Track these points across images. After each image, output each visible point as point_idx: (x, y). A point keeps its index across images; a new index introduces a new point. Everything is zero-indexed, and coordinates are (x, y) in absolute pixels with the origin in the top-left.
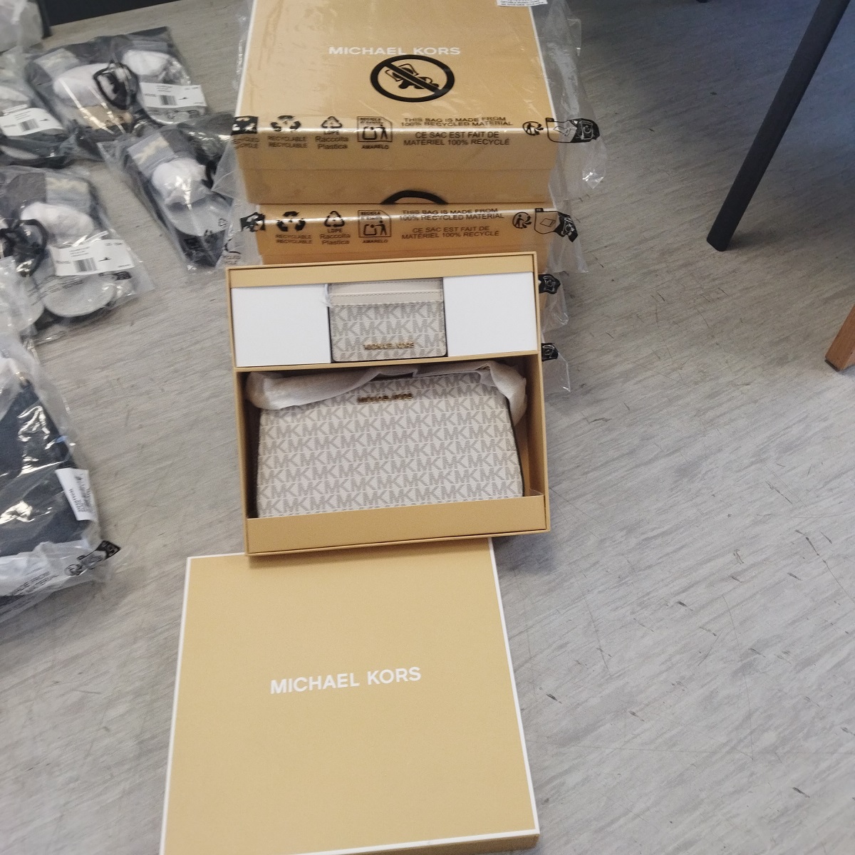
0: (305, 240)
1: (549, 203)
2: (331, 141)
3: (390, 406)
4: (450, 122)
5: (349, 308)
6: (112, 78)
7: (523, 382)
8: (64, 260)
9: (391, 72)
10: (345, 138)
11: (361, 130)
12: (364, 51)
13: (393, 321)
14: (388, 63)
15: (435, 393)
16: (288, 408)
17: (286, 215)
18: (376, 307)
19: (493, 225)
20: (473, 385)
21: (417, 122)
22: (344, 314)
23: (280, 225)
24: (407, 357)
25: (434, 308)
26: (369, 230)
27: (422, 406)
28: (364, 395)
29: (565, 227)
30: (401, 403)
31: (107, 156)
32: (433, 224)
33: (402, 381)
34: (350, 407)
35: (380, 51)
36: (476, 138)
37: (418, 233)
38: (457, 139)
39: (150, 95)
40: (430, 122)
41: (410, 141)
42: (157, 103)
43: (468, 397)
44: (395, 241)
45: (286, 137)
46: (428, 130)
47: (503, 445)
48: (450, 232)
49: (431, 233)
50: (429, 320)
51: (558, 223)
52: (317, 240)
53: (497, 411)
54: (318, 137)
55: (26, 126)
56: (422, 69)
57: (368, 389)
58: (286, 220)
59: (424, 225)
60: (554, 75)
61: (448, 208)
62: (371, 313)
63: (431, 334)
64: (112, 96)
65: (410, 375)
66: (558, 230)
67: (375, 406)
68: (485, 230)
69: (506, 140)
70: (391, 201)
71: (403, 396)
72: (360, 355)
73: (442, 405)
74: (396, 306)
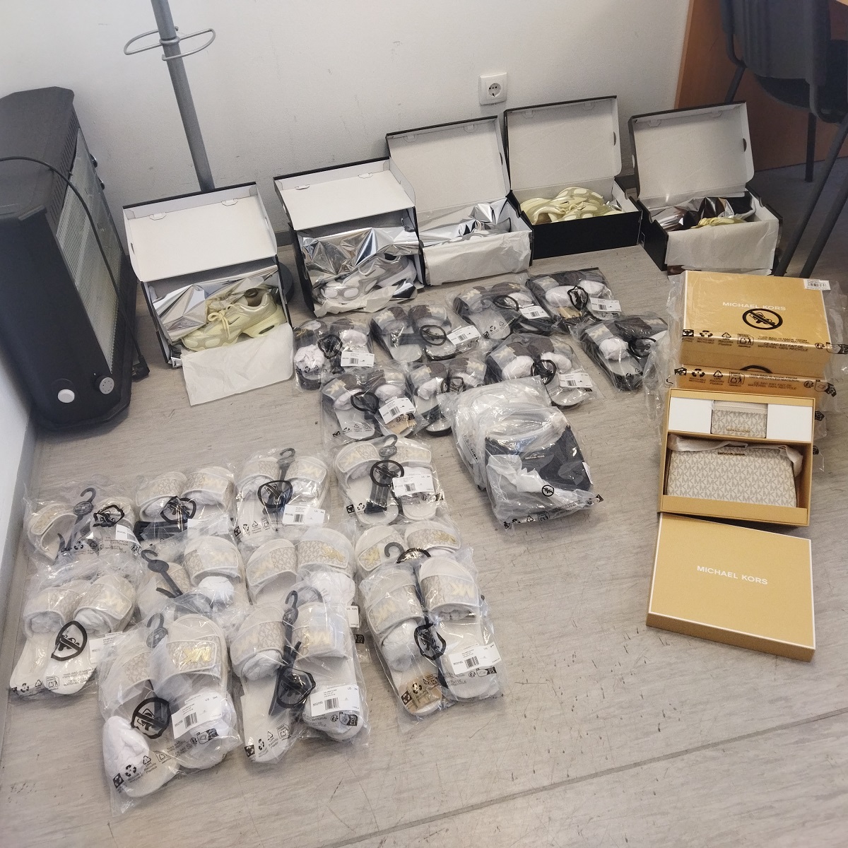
0: (702, 381)
1: (823, 378)
2: (725, 342)
3: (734, 458)
4: (780, 339)
5: (722, 412)
6: (576, 294)
7: (801, 457)
8: (562, 379)
9: (752, 315)
10: (732, 342)
11: (740, 339)
12: (739, 305)
13: (742, 420)
14: (751, 311)
15: (756, 456)
16: (685, 452)
17: (696, 370)
18: (735, 413)
19: (794, 385)
20: (775, 455)
21: (765, 338)
22: (719, 414)
23: (693, 374)
24: (746, 437)
25: (762, 417)
26: (734, 380)
27: (750, 460)
28: (720, 451)
29: (830, 390)
30: (739, 457)
31: (572, 332)
32: (765, 381)
33: (740, 448)
34: (714, 455)
35: (747, 306)
36: (792, 348)
37: (756, 384)
38: (783, 347)
39: (594, 305)
40: (770, 339)
41: (760, 346)
42: (598, 309)
43: (773, 460)
44: (744, 386)
45: (706, 339)
46: (770, 342)
47: (789, 483)
48: (772, 385)
49: (763, 385)
50: (759, 421)
51: (827, 387)
52: (708, 382)
53: (787, 468)
54: (720, 340)
55: (533, 314)
56: (767, 315)
57: (723, 449)
58: (696, 372)
59: (760, 381)
60: (831, 323)
61: (772, 375)
62: (732, 415)
63: (759, 428)
64: (575, 303)
65: (744, 447)
66: (826, 391)
67: (727, 457)
68: (789, 386)
69: (807, 349)
70: (745, 369)
71: (740, 455)
72: (724, 432)
73: (760, 461)
74: (744, 413)
